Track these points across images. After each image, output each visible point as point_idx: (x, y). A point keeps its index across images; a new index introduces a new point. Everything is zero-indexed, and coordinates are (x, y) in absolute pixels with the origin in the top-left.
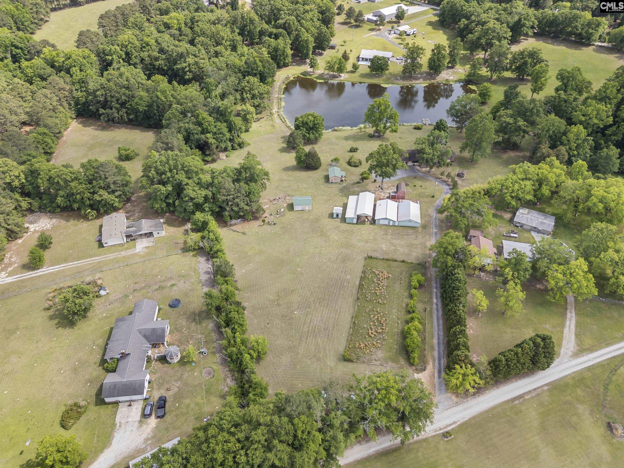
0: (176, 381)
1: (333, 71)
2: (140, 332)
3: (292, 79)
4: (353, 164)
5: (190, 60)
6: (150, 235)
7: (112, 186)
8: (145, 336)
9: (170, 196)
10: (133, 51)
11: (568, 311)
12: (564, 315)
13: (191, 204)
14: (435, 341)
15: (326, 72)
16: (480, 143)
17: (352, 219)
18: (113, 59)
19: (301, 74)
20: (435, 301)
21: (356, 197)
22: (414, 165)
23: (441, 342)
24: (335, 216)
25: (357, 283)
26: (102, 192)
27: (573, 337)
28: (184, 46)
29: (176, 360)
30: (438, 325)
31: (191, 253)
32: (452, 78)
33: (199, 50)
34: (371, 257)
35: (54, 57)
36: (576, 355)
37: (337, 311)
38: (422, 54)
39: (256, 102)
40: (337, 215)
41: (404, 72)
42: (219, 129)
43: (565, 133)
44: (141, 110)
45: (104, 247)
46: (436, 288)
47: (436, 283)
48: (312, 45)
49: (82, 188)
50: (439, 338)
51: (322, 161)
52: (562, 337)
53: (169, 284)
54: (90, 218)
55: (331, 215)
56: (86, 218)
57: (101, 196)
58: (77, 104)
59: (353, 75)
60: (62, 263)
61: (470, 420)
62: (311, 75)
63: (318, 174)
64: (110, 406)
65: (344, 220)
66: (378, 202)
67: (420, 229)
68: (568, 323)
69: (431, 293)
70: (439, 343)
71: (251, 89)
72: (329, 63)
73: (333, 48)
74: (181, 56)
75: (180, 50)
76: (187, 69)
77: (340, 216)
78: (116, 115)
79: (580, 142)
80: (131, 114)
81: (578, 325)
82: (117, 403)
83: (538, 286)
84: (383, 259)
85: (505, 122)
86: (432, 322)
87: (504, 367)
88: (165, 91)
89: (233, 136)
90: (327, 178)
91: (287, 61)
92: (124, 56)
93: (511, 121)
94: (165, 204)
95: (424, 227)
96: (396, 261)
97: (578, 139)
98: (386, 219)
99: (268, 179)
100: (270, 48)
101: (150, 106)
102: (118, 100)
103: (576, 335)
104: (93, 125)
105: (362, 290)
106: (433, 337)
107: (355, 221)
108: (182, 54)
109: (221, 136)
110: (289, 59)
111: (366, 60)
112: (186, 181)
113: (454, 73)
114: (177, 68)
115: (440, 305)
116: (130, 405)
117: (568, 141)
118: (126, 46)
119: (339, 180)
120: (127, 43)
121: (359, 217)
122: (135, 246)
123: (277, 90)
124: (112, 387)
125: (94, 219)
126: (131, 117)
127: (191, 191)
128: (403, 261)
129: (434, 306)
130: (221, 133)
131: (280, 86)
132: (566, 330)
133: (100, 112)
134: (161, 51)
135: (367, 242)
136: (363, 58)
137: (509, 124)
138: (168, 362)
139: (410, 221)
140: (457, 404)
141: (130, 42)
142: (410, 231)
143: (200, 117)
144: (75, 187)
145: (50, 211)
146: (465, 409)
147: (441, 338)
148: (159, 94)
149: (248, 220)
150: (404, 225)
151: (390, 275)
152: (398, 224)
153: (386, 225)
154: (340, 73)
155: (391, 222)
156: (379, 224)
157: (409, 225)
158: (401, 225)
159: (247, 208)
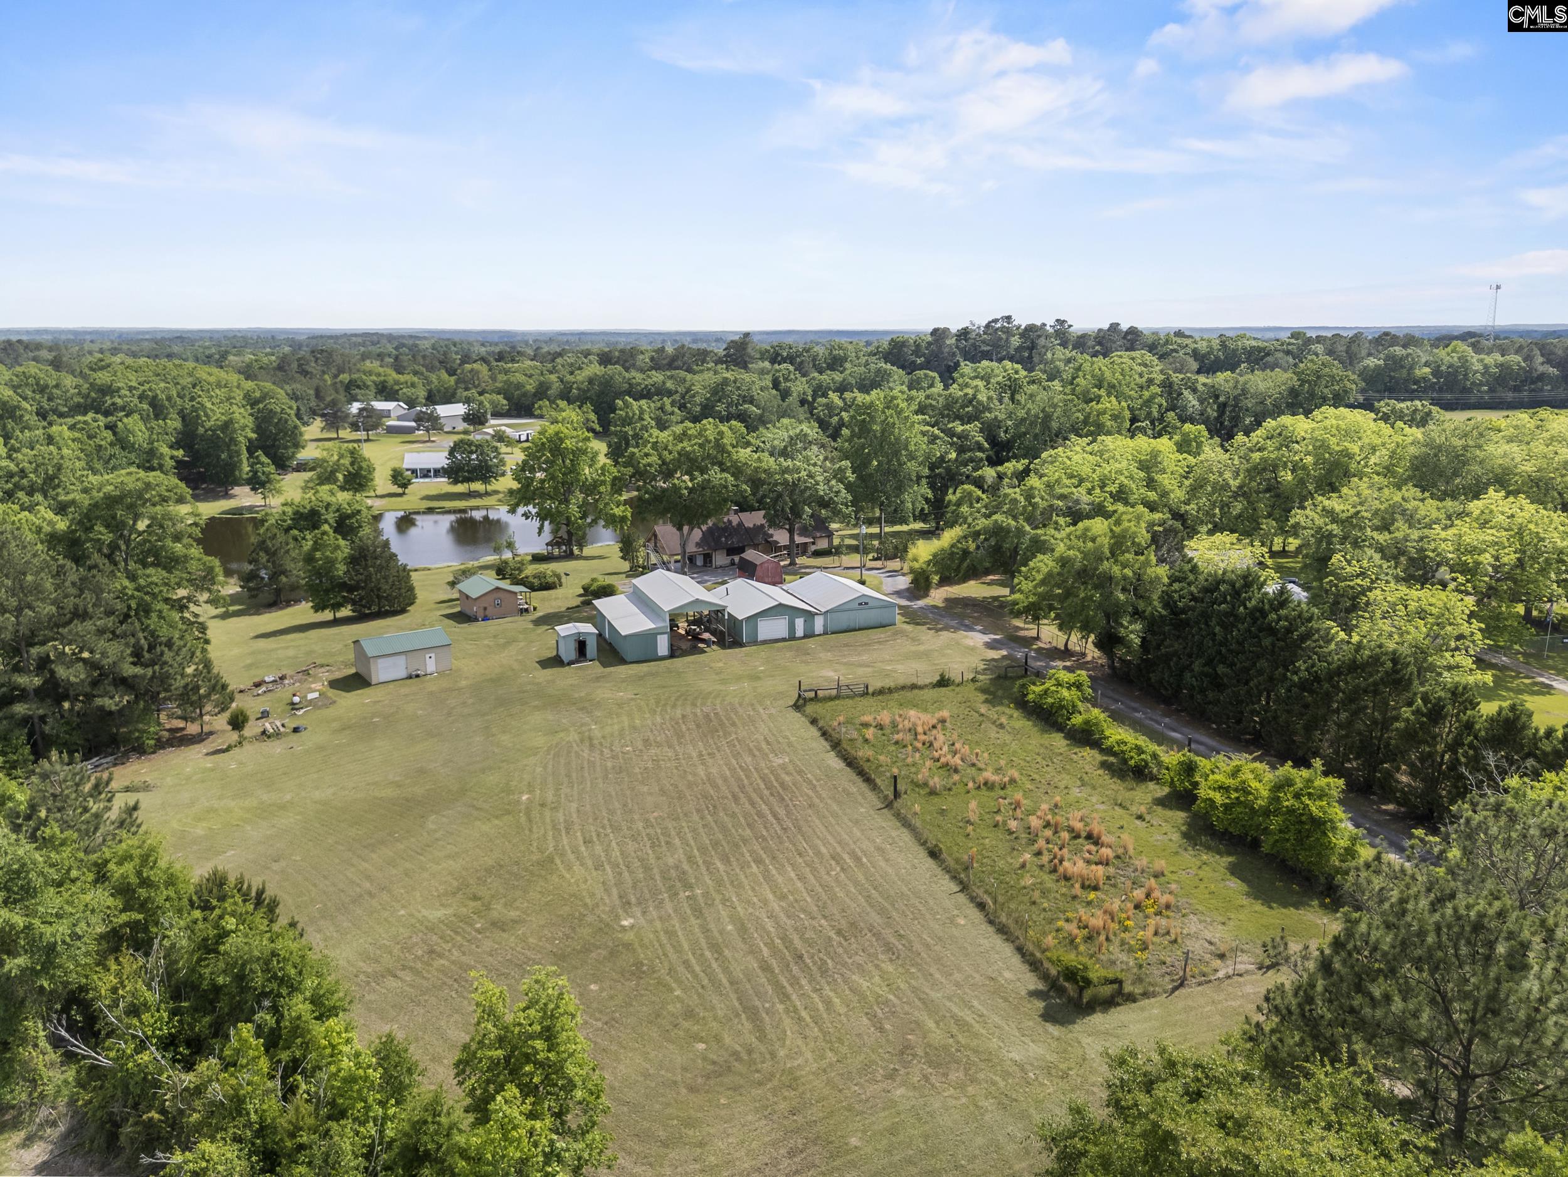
4: (535, 582)
17: (652, 635)
22: (733, 563)
24: (570, 655)
34: (818, 699)
40: (582, 646)
55: (554, 661)
59: (399, 500)
62: (257, 512)
73: (308, 468)
77: (592, 648)
84: (865, 694)
95: (911, 622)
96: (917, 687)
98: (780, 609)
107: (663, 646)
111: (426, 473)
119: (512, 607)
121: (675, 623)
135: (755, 678)
136: (414, 471)
139: (863, 602)
149: (141, 750)
150: (844, 625)
151: (945, 713)
152: (825, 626)
153: (784, 640)
154: (356, 490)
155: (800, 623)
156: (755, 642)
157: (863, 624)
158: (835, 629)
159: (138, 670)
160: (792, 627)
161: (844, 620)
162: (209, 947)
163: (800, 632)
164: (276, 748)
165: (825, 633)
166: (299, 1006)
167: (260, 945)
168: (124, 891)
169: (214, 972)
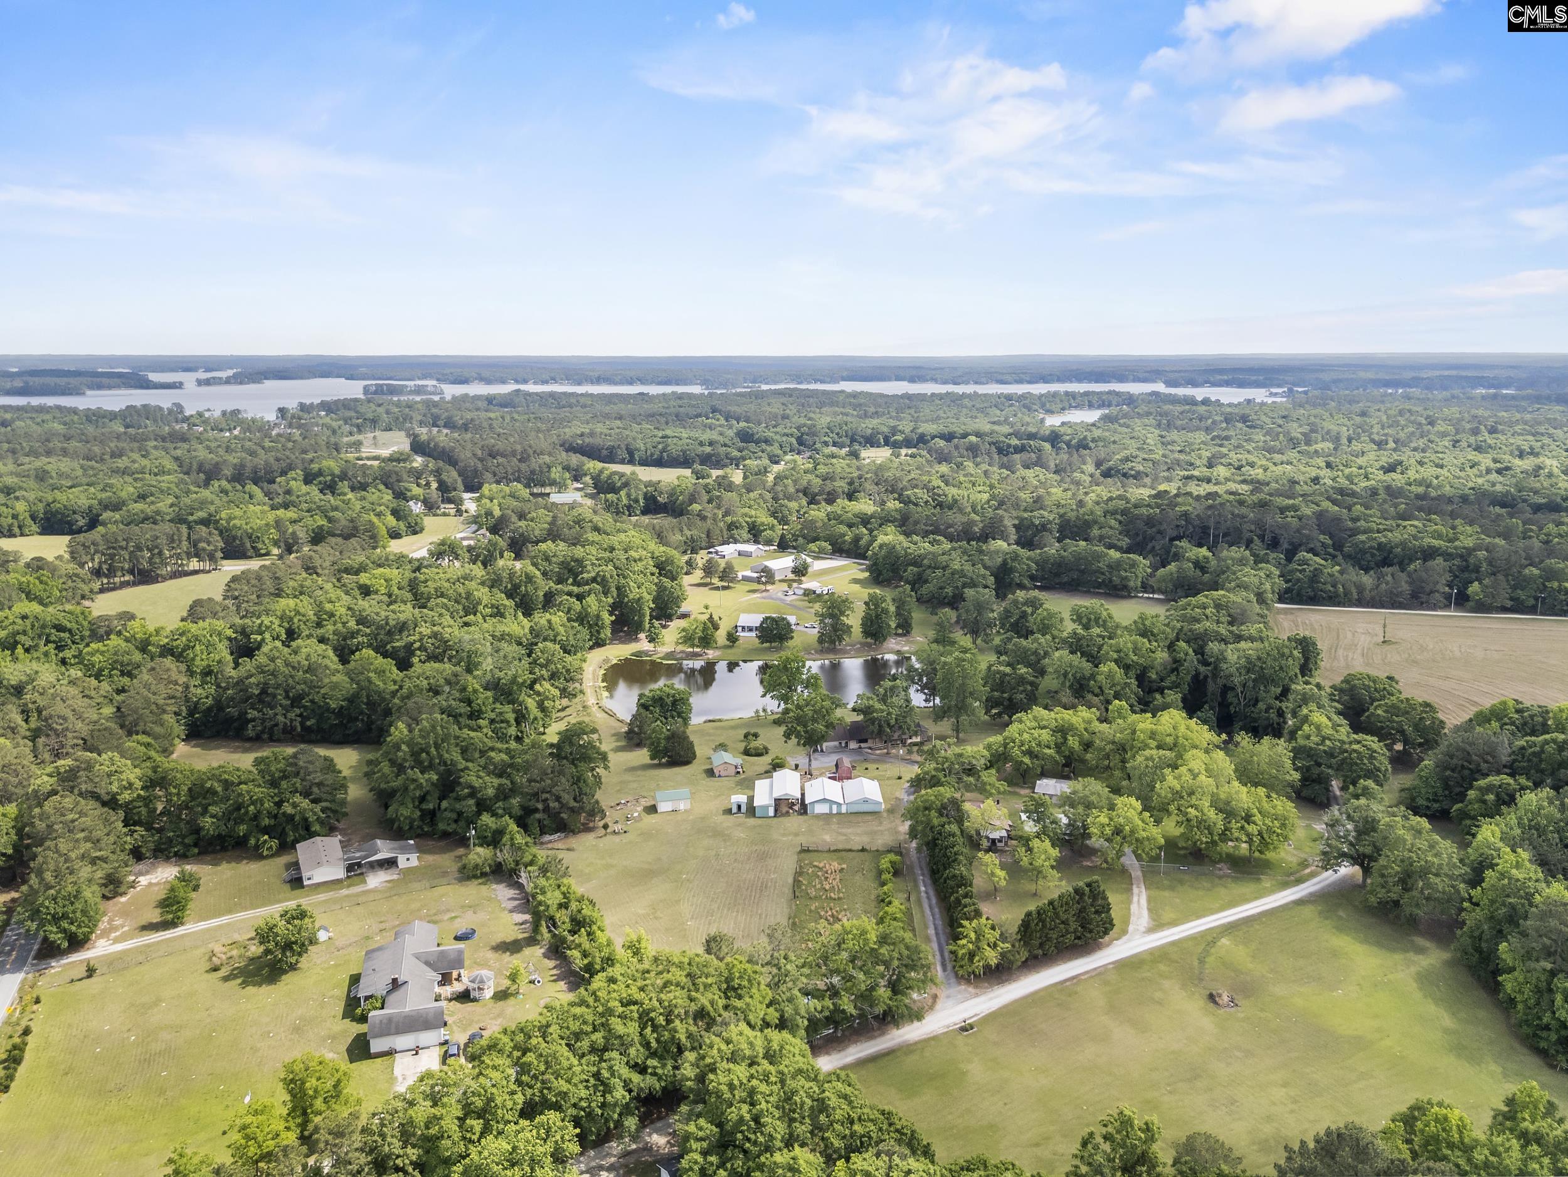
0: (495, 1018)
1: (693, 646)
2: (417, 957)
3: (614, 662)
4: (753, 752)
5: (425, 629)
6: (391, 863)
7: (315, 790)
8: (427, 963)
9: (429, 798)
10: (303, 626)
11: (1134, 887)
12: (1129, 890)
13: (471, 802)
14: (931, 931)
15: (680, 648)
16: (963, 701)
17: (766, 807)
18: (263, 640)
19: (632, 655)
20: (923, 889)
21: (767, 781)
22: (860, 748)
23: (940, 932)
24: (735, 810)
25: (790, 880)
26: (297, 798)
27: (1145, 913)
28: (407, 611)
29: (488, 993)
30: (933, 915)
31: (476, 882)
32: (906, 648)
33: (441, 615)
34: (808, 851)
35: (150, 636)
36: (1151, 930)
37: (760, 915)
38: (849, 608)
39: (561, 683)
40: (739, 807)
41: (821, 640)
42: (501, 713)
43: (1093, 676)
44: (333, 706)
45: (303, 887)
46: (923, 875)
47: (922, 869)
48: (648, 605)
49: (259, 792)
50: (936, 929)
51: (698, 753)
52: (1129, 913)
53: (446, 917)
54: (265, 853)
55: (729, 811)
56: (256, 855)
57: (295, 806)
58: (191, 713)
59: (729, 651)
60: (224, 915)
61: (1000, 1009)
62: (650, 656)
63: (694, 769)
64: (379, 1060)
65: (751, 810)
66: (807, 784)
67: (885, 815)
68: (1135, 899)
69: (915, 881)
70: (937, 934)
71: (549, 662)
72: (683, 630)
73: (684, 616)
74: (402, 627)
75: (402, 617)
76: (417, 645)
77: (744, 809)
78: (281, 718)
79: (1119, 688)
80: (309, 719)
81: (1149, 901)
82: (390, 1053)
83: (1085, 863)
84: (829, 851)
85: (999, 672)
86: (923, 912)
87: (1037, 924)
88: (384, 672)
89: (522, 732)
90: (710, 773)
91: (602, 636)
92: (284, 637)
93: (1008, 670)
94: (419, 813)
95: (891, 811)
96: (850, 850)
97: (1114, 685)
98: (824, 800)
99: (606, 768)
100: (572, 612)
101: (352, 699)
102: (287, 692)
103: (1149, 910)
104: (225, 747)
105: (799, 887)
106: (926, 927)
107: (771, 812)
108: (405, 623)
109: (503, 725)
110: (607, 632)
111: (750, 629)
112: (463, 764)
113: (908, 642)
114: (393, 647)
115: (932, 893)
116: (417, 1054)
117: (1100, 688)
118: (291, 619)
119: (732, 771)
120: (293, 613)
121: (778, 802)
122: (365, 882)
123: (591, 676)
124: (385, 1021)
125: (272, 856)
126: (308, 723)
127: (474, 778)
128: (863, 850)
129: (923, 894)
130: (502, 722)
131: (594, 671)
132: (1134, 907)
133: (249, 716)
134: (361, 621)
135: (797, 835)
136: (743, 628)
137: (1006, 675)
138: (475, 1000)
139: (866, 801)
140: (977, 995)
141: (298, 613)
142: (870, 818)
143: (470, 689)
144: (248, 792)
145: (176, 854)
146: (991, 999)
147: (940, 928)
148: (372, 675)
149: (574, 832)
151: (844, 866)
152: (846, 810)
153: (827, 814)
154: (704, 647)
155: (835, 807)
156: (813, 814)
157: (865, 810)
158: (852, 811)
159: (575, 804)
160: (831, 809)
161: (855, 809)
162: (579, 911)
163: (834, 811)
164: (617, 839)
165: (847, 813)
166: (594, 928)
167: (589, 913)
168: (563, 893)
169: (579, 917)
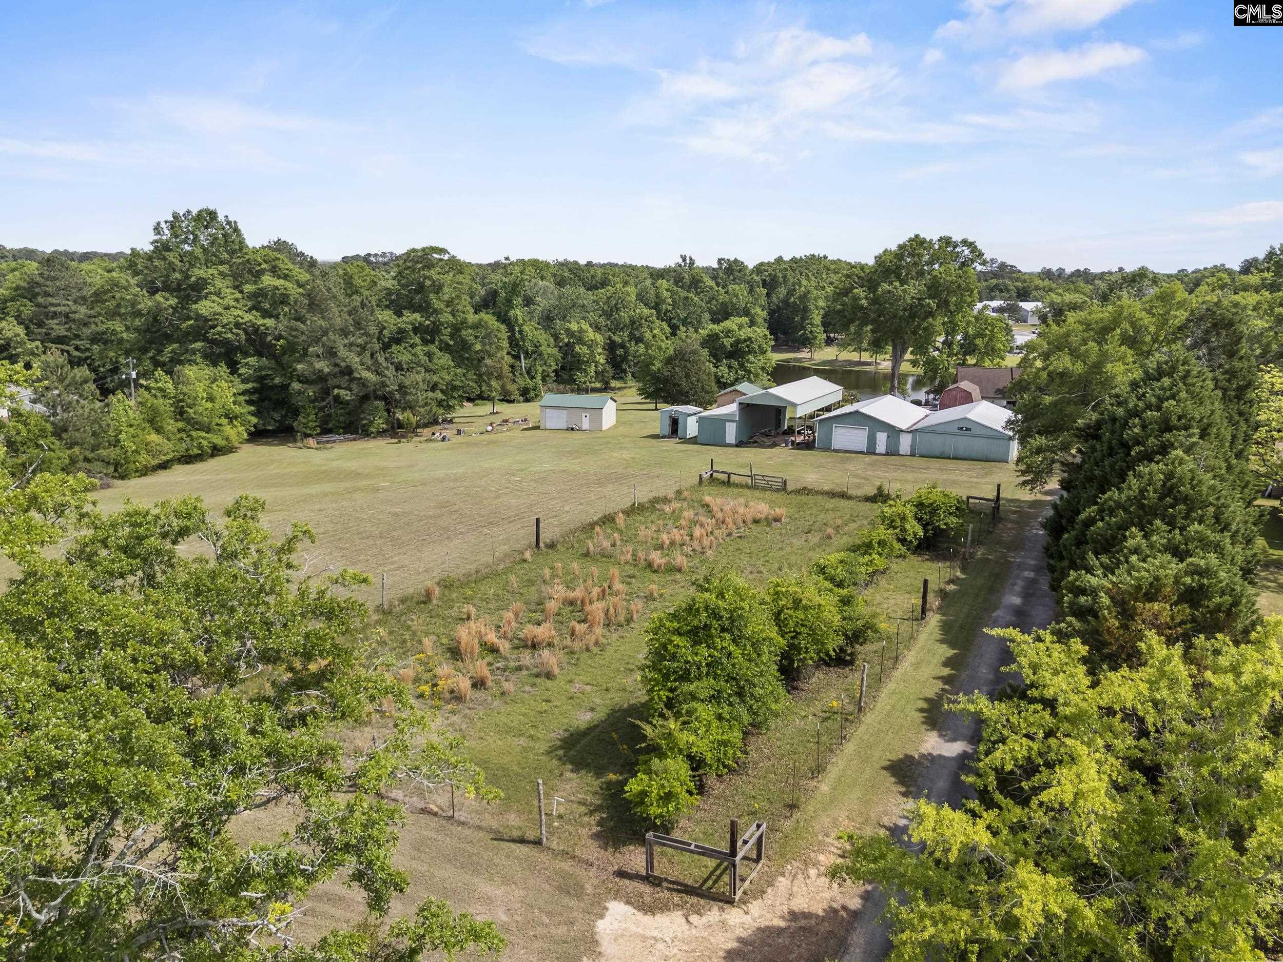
24: (666, 431)
34: (725, 483)
40: (675, 423)
67: (1012, 465)
77: (683, 427)
96: (843, 496)
98: (858, 417)
128: (876, 499)
139: (964, 427)
149: (367, 434)
150: (937, 449)
152: (913, 447)
153: (862, 453)
155: (882, 439)
156: (827, 448)
157: (961, 452)
158: (924, 452)
160: (872, 441)
161: (937, 443)
163: (881, 447)
165: (912, 455)
